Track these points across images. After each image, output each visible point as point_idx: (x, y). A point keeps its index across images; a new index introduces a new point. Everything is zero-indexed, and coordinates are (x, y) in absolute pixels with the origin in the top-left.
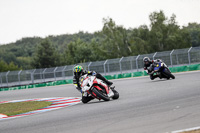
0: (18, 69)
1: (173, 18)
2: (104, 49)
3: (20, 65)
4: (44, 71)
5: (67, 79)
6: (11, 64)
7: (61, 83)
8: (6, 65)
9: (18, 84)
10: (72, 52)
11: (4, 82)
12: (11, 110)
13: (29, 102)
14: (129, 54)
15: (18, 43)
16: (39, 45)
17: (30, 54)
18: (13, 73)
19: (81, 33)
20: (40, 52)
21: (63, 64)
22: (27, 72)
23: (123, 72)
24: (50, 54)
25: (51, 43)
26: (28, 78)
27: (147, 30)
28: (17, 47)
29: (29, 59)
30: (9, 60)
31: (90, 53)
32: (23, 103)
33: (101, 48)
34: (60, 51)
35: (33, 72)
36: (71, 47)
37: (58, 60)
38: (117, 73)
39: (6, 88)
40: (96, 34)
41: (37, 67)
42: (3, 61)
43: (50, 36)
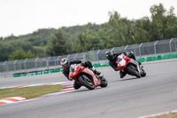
0: (34, 57)
1: (171, 10)
2: (111, 38)
3: (36, 53)
4: (58, 58)
6: (29, 52)
8: (24, 54)
9: (35, 70)
10: (82, 42)
11: (23, 68)
12: (30, 93)
13: (45, 86)
14: (133, 43)
15: (35, 33)
17: (45, 43)
18: (31, 60)
19: (89, 24)
20: (54, 42)
21: (75, 52)
22: (44, 60)
24: (63, 43)
25: (64, 33)
26: (44, 65)
27: (148, 21)
28: (34, 37)
29: (45, 48)
30: (26, 48)
31: (98, 42)
32: (40, 87)
33: (108, 37)
34: (72, 41)
35: (47, 60)
36: (80, 37)
37: (70, 49)
39: (25, 74)
40: (103, 26)
41: (52, 55)
42: (21, 50)
43: (63, 28)
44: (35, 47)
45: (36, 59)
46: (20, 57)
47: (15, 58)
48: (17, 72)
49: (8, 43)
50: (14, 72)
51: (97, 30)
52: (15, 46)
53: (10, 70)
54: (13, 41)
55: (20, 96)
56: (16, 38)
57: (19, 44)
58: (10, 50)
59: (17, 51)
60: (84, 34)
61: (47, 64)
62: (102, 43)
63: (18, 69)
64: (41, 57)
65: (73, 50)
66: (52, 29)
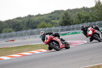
0: (52, 26)
2: (96, 16)
3: (53, 24)
4: (66, 27)
5: (77, 31)
6: (49, 24)
7: (74, 34)
8: (46, 25)
10: (80, 18)
15: (52, 13)
16: (63, 14)
17: (58, 18)
19: (84, 8)
20: (64, 18)
21: (75, 24)
22: (57, 28)
24: (69, 19)
25: (69, 13)
28: (52, 15)
29: (58, 22)
30: (47, 22)
31: (89, 18)
33: (94, 15)
34: (73, 17)
35: (60, 28)
36: (79, 15)
37: (72, 22)
40: (92, 8)
41: (62, 25)
42: (44, 23)
43: (69, 10)
44: (52, 21)
45: (53, 28)
46: (44, 27)
47: (41, 27)
49: (37, 19)
51: (88, 11)
52: (41, 20)
53: (38, 34)
54: (40, 17)
55: (44, 49)
56: (42, 15)
57: (43, 19)
58: (38, 23)
59: (42, 23)
60: (80, 13)
61: (59, 31)
62: (91, 18)
64: (56, 27)
65: (74, 22)
66: (63, 11)
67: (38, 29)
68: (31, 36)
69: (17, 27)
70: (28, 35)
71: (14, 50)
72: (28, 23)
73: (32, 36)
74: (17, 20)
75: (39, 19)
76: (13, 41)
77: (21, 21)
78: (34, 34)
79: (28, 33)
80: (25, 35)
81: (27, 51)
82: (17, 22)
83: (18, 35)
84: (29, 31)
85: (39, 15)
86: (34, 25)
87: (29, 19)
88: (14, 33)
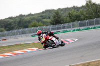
0: (43, 25)
2: (87, 14)
3: (44, 23)
4: (57, 26)
5: (68, 30)
6: (40, 23)
7: (65, 32)
8: (37, 24)
10: (70, 17)
15: (43, 12)
17: (49, 18)
18: (41, 27)
19: (74, 7)
20: (54, 17)
21: (66, 23)
22: (48, 27)
23: (96, 26)
24: (59, 18)
25: (59, 12)
28: (43, 14)
29: (49, 20)
30: (38, 21)
34: (64, 16)
36: (69, 14)
37: (63, 20)
38: (93, 26)
41: (53, 24)
42: (36, 22)
43: (59, 9)
44: (44, 20)
45: (44, 27)
46: (35, 26)
47: (32, 26)
48: (34, 34)
49: (28, 18)
50: (32, 34)
51: (78, 10)
52: (32, 20)
53: (29, 33)
56: (33, 15)
58: (29, 22)
59: (34, 22)
60: (71, 12)
61: (50, 29)
62: (82, 17)
63: (34, 32)
64: (47, 25)
65: (65, 21)
66: (53, 10)
67: (29, 29)
68: (22, 35)
69: (9, 26)
70: (20, 34)
71: (6, 49)
72: (20, 22)
73: (24, 35)
74: (9, 20)
75: (30, 18)
76: (5, 40)
77: (12, 20)
78: (25, 33)
79: (19, 32)
80: (17, 34)
81: (19, 50)
82: (8, 21)
83: (10, 34)
84: (21, 30)
85: (30, 15)
86: (25, 25)
87: (21, 19)
88: (6, 32)
